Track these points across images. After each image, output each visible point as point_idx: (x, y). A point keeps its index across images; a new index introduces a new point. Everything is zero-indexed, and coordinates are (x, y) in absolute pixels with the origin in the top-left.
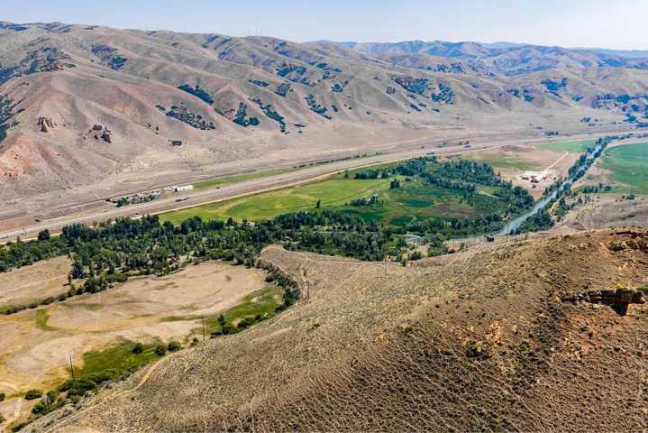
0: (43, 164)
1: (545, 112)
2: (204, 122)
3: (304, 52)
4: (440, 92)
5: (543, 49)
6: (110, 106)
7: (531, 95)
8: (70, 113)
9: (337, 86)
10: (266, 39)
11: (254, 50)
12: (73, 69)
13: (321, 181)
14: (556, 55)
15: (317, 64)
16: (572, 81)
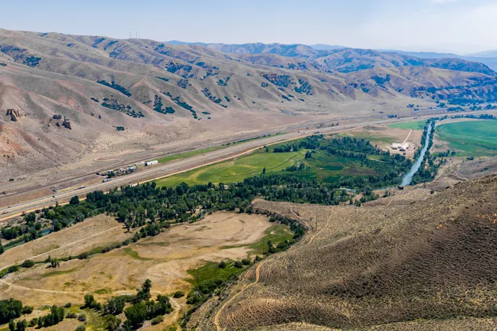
0: (28, 147)
1: (379, 100)
2: (133, 111)
3: (183, 53)
4: (300, 86)
5: (360, 51)
6: (56, 99)
7: (367, 87)
8: (26, 105)
9: (221, 81)
10: (146, 41)
11: (141, 51)
12: (6, 67)
13: (250, 155)
14: (371, 56)
15: (196, 62)
16: (393, 77)
